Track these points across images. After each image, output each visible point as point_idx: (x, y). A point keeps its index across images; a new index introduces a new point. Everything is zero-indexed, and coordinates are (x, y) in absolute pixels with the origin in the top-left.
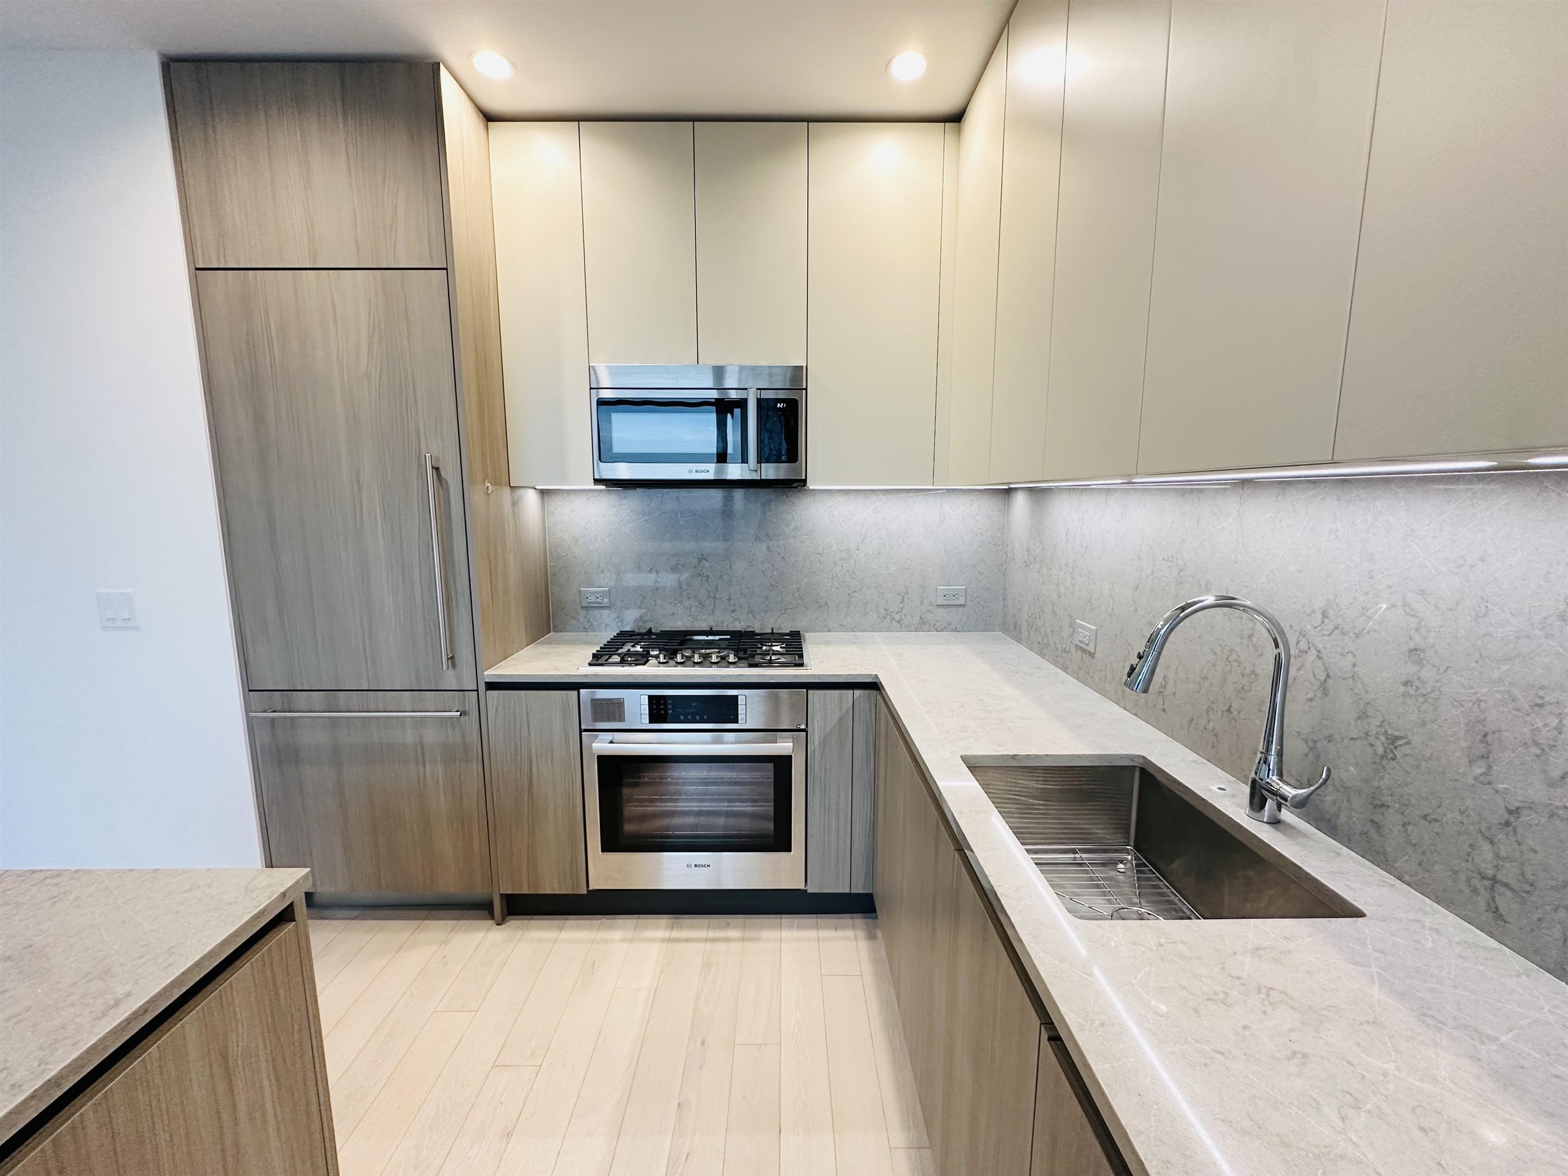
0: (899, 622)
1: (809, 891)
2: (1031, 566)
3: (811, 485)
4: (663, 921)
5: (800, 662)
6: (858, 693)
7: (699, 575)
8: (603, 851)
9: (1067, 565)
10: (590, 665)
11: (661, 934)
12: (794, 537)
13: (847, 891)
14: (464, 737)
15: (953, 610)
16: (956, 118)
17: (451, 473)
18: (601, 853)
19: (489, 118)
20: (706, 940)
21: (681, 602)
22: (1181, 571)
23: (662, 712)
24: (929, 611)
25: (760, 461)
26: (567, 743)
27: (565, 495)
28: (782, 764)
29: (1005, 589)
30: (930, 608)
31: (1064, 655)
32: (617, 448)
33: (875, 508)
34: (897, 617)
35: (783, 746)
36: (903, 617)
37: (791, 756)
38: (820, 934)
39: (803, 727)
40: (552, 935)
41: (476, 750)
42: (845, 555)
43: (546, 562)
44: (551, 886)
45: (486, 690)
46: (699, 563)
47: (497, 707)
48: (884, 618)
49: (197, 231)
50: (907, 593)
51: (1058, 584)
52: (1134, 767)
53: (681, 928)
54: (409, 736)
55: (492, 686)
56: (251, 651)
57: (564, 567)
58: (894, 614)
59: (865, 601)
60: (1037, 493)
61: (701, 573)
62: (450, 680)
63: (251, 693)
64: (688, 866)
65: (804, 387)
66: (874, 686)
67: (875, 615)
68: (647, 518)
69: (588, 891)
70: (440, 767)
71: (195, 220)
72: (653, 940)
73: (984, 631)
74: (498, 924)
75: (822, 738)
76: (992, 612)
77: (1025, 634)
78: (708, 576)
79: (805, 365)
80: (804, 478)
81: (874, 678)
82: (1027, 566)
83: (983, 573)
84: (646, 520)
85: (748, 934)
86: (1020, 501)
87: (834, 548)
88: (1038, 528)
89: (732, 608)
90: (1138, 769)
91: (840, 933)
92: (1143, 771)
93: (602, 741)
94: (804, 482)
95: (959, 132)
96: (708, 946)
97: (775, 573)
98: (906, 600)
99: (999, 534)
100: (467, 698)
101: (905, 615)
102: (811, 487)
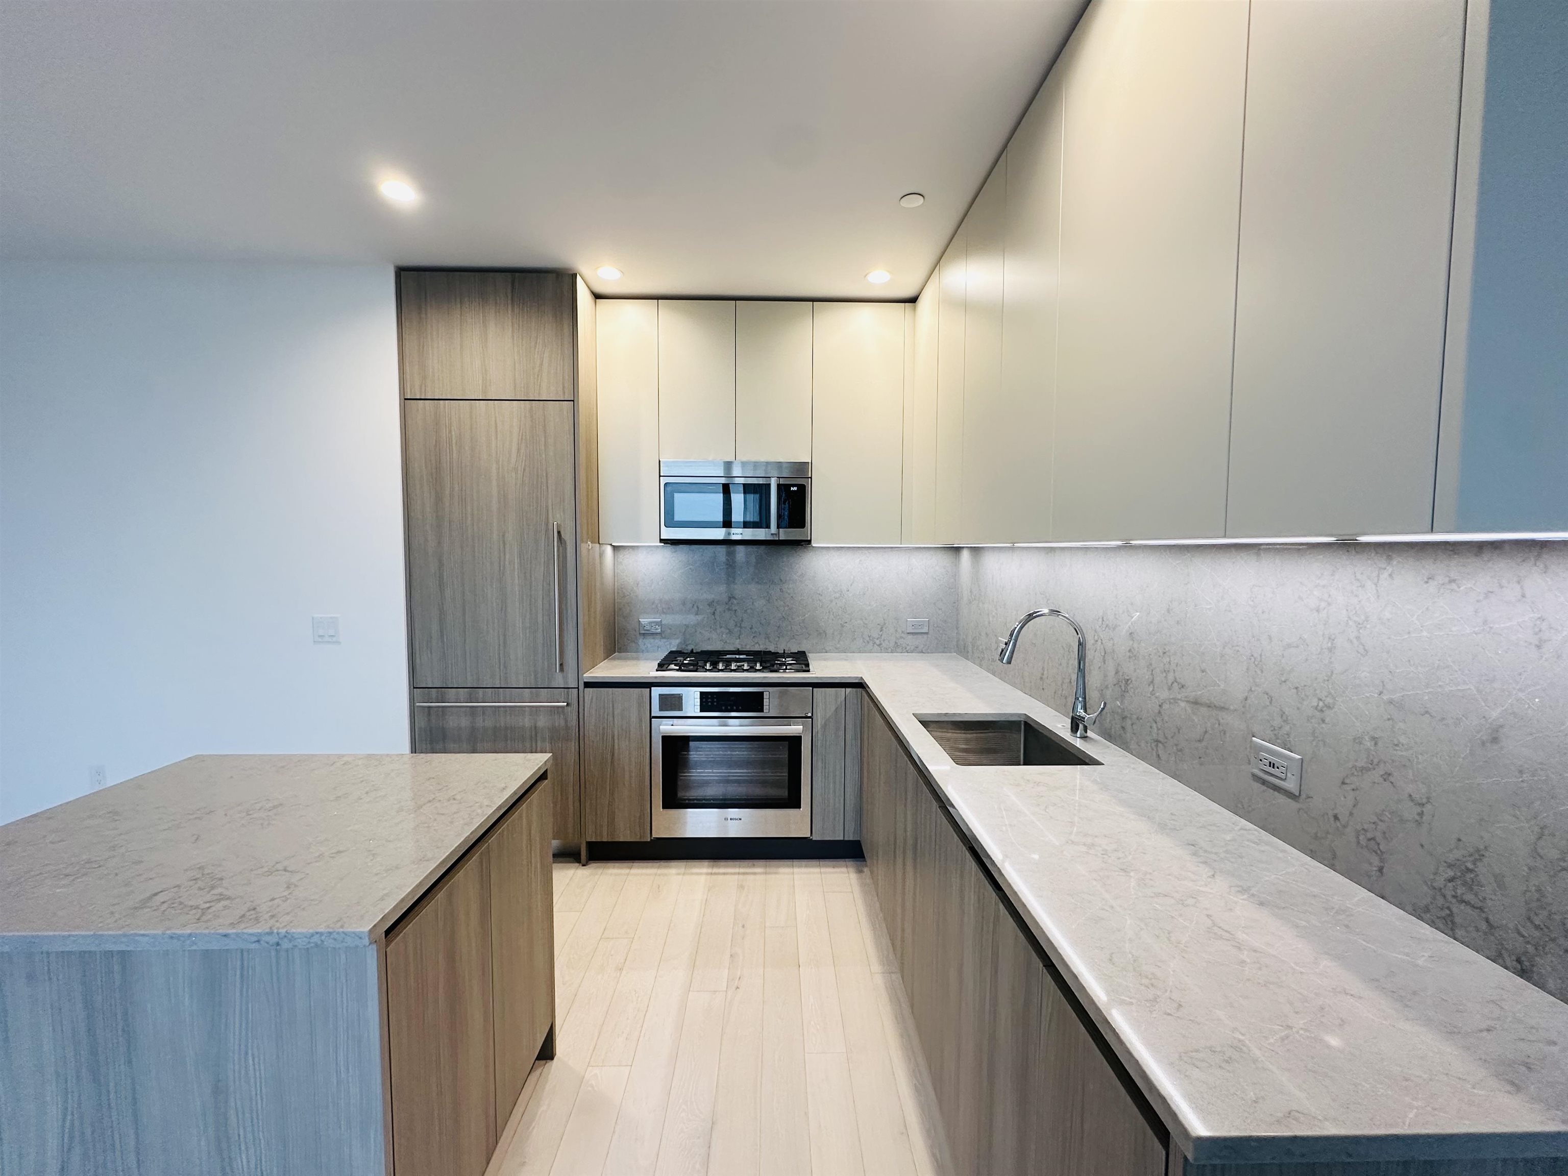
0: (879, 645)
1: (814, 839)
2: (973, 603)
3: (814, 544)
4: (706, 863)
5: (807, 669)
6: (848, 690)
7: (729, 609)
8: (663, 808)
9: (993, 601)
10: (657, 670)
11: (705, 870)
12: (800, 581)
13: (841, 838)
14: (566, 721)
15: (920, 636)
16: (913, 300)
17: (568, 536)
18: (662, 810)
19: (597, 296)
20: (739, 874)
21: (715, 630)
22: (1048, 600)
23: (710, 704)
24: (901, 637)
25: (778, 527)
26: (641, 726)
27: (631, 550)
28: (794, 742)
29: (957, 621)
30: (903, 635)
31: (993, 663)
32: (677, 518)
33: (861, 561)
34: (878, 642)
35: (794, 729)
36: (882, 642)
37: (801, 737)
38: (822, 870)
39: (810, 715)
40: (626, 871)
41: (574, 732)
42: (838, 595)
43: (615, 600)
44: (624, 835)
45: (584, 688)
46: (729, 601)
47: (592, 699)
48: (868, 642)
49: (408, 376)
50: (885, 624)
51: (988, 615)
52: (1020, 721)
53: (719, 867)
54: (527, 722)
55: (588, 685)
56: (418, 661)
57: (628, 603)
58: (875, 640)
59: (853, 630)
60: (976, 551)
61: (731, 608)
62: (559, 681)
63: (415, 689)
64: (725, 819)
65: (810, 476)
66: (860, 685)
67: (861, 641)
68: (691, 567)
69: (651, 840)
70: (547, 745)
71: (407, 368)
72: (701, 874)
73: (943, 652)
74: (583, 865)
75: (823, 723)
76: (949, 638)
77: (970, 654)
78: (736, 610)
79: (810, 461)
80: (809, 539)
81: (859, 680)
82: (970, 603)
83: (941, 609)
84: (690, 569)
85: (768, 870)
86: (965, 555)
87: (830, 589)
88: (976, 576)
89: (754, 635)
90: (1022, 722)
91: (836, 870)
92: (1026, 723)
93: (666, 725)
94: (809, 542)
95: (915, 309)
96: (741, 877)
97: (786, 608)
98: (884, 629)
99: (952, 580)
100: (570, 694)
101: (884, 640)
102: (814, 545)
